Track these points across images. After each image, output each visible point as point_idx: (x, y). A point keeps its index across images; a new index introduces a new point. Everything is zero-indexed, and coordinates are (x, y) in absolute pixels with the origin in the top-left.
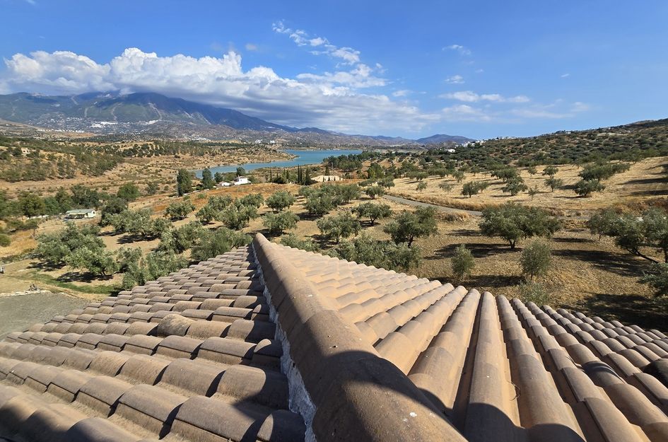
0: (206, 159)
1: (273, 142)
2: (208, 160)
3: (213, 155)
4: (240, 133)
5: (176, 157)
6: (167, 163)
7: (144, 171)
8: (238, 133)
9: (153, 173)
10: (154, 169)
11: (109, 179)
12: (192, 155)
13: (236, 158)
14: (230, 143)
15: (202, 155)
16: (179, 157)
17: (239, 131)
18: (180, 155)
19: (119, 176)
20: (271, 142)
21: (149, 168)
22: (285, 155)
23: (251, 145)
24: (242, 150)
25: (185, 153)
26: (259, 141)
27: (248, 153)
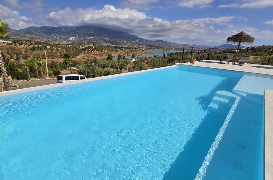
0: (114, 53)
1: (142, 46)
2: (115, 54)
3: (117, 51)
4: (127, 42)
5: (102, 52)
6: (99, 54)
7: (90, 57)
8: (126, 43)
9: (93, 58)
10: (93, 56)
11: (78, 59)
12: (108, 51)
13: (126, 53)
14: (123, 46)
15: (112, 51)
16: (103, 52)
17: (127, 41)
18: (103, 51)
19: (81, 58)
20: (141, 46)
21: (92, 56)
22: (148, 52)
23: (132, 48)
24: (129, 49)
25: (105, 50)
26: (135, 46)
27: (131, 51)
